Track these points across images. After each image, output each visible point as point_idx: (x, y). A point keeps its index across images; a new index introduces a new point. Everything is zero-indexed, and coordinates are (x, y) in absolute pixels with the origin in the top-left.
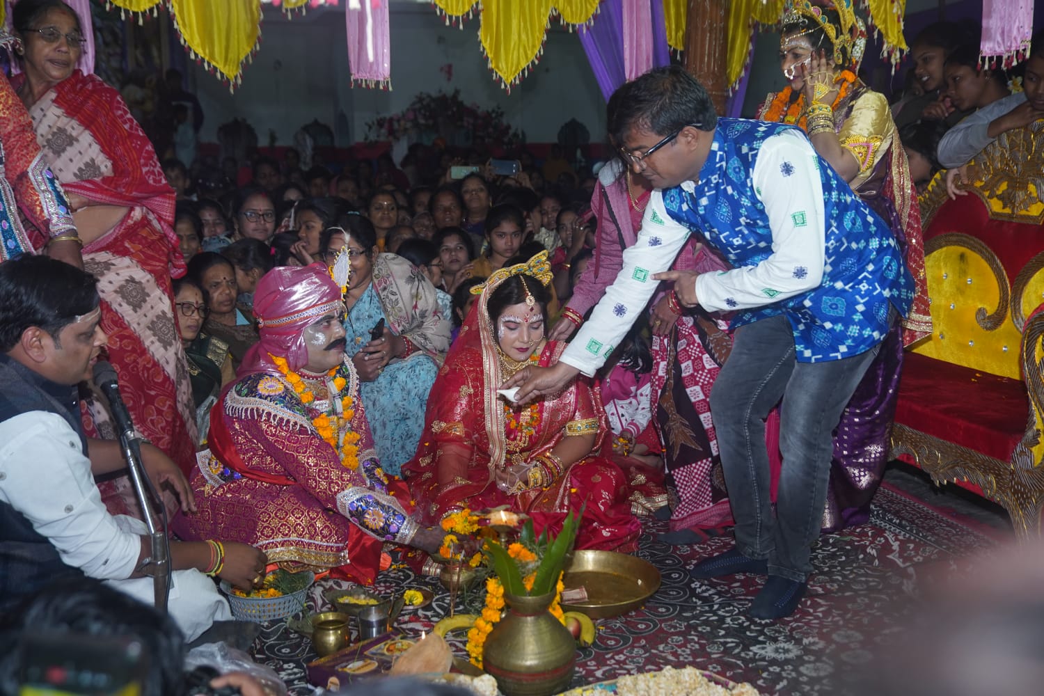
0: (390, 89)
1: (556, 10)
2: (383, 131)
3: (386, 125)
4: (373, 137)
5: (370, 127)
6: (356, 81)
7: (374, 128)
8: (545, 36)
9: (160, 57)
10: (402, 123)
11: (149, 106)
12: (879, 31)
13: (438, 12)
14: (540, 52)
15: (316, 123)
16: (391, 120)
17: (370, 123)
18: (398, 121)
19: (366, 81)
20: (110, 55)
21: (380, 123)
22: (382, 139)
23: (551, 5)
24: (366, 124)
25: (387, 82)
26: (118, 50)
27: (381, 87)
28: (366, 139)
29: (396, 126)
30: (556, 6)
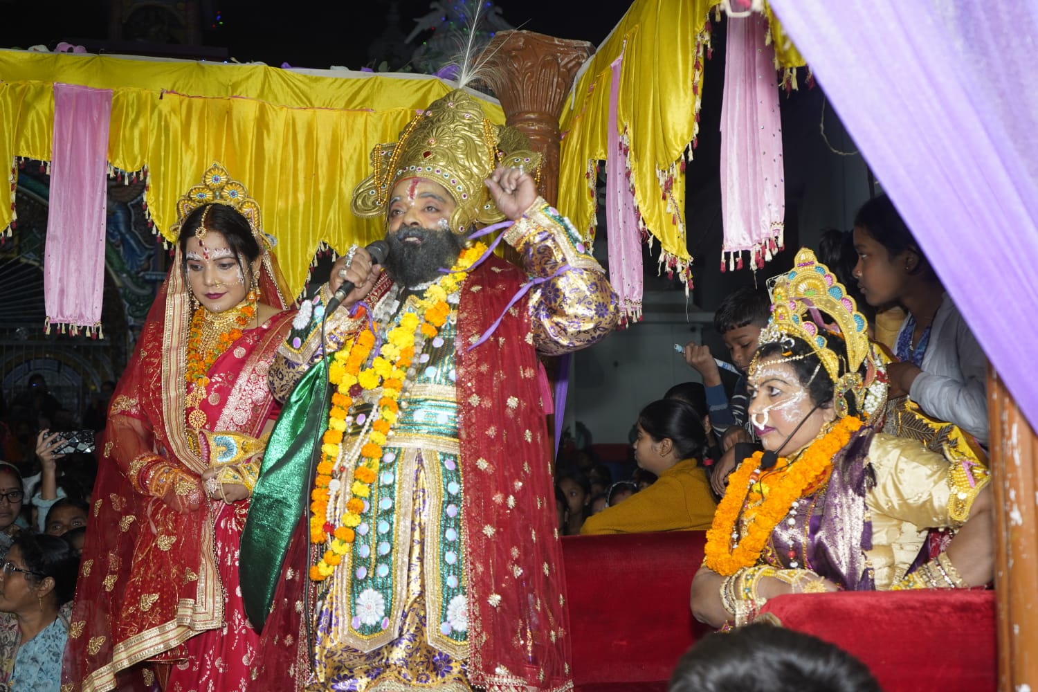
0: (101, 336)
1: (325, 244)
6: (54, 326)
8: (309, 275)
12: (654, 237)
13: (166, 247)
14: (302, 294)
19: (67, 325)
23: (319, 240)
25: (98, 329)
27: (88, 334)
30: (327, 241)
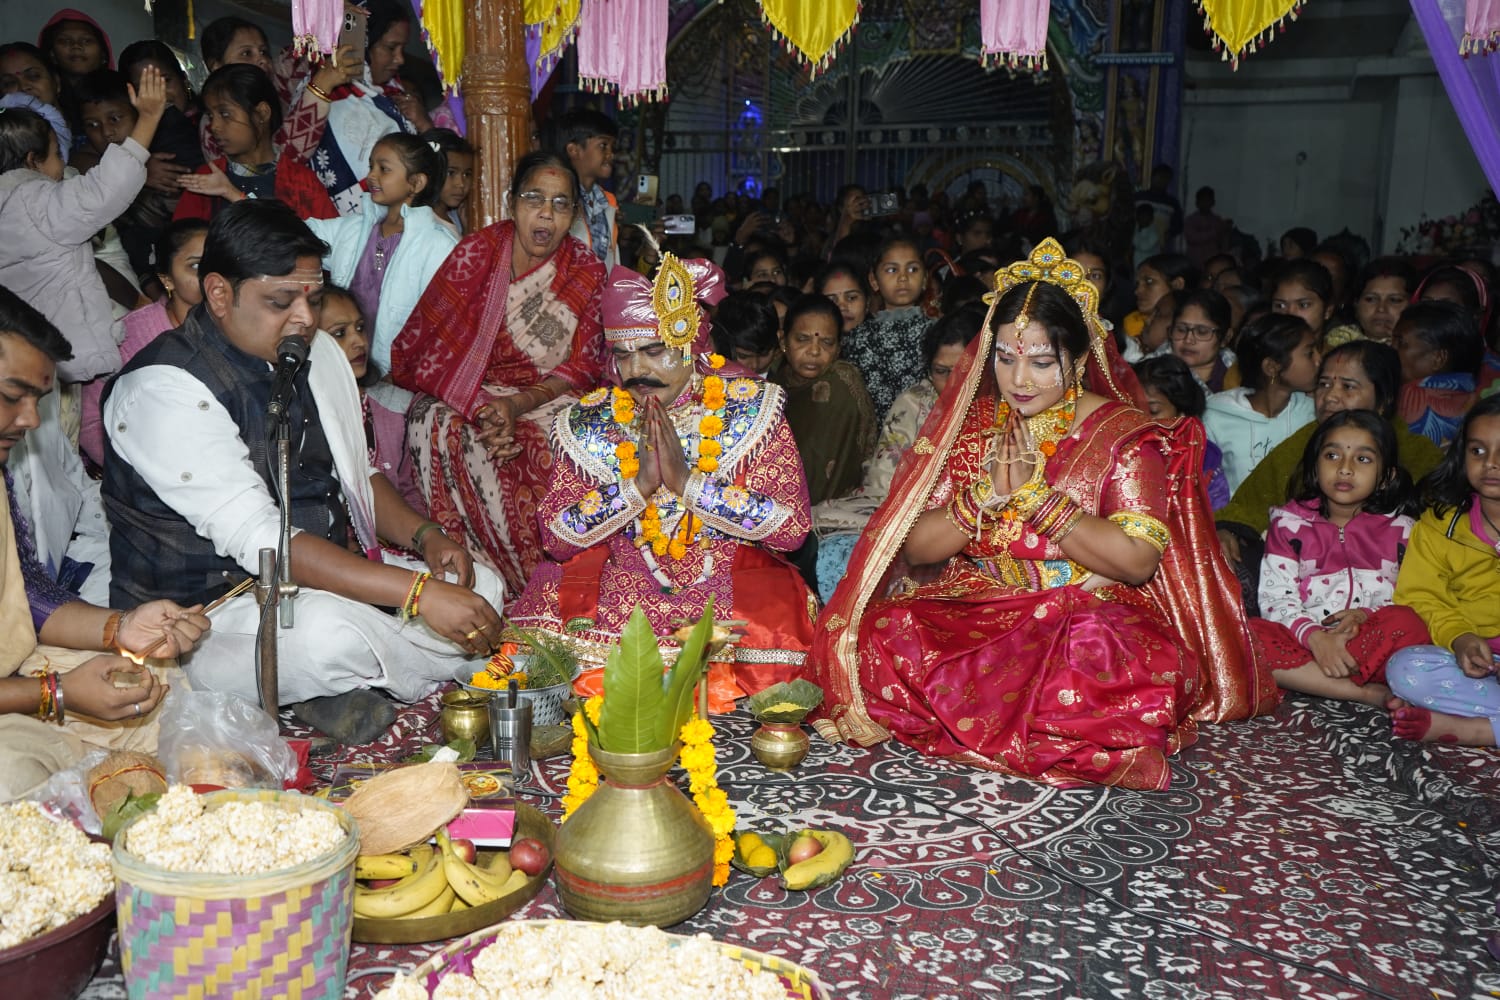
2: (1427, 239)
3: (1433, 231)
4: (1410, 247)
5: (1407, 234)
7: (1414, 235)
9: (1142, 151)
10: (1459, 228)
11: (1102, 205)
15: (1345, 234)
16: (1440, 225)
17: (1409, 228)
18: (1453, 226)
20: (1086, 152)
21: (1424, 230)
22: (1424, 251)
24: (1402, 230)
26: (1095, 146)
28: (1398, 251)
29: (1447, 231)
